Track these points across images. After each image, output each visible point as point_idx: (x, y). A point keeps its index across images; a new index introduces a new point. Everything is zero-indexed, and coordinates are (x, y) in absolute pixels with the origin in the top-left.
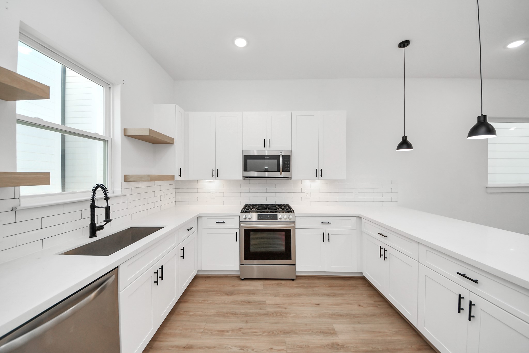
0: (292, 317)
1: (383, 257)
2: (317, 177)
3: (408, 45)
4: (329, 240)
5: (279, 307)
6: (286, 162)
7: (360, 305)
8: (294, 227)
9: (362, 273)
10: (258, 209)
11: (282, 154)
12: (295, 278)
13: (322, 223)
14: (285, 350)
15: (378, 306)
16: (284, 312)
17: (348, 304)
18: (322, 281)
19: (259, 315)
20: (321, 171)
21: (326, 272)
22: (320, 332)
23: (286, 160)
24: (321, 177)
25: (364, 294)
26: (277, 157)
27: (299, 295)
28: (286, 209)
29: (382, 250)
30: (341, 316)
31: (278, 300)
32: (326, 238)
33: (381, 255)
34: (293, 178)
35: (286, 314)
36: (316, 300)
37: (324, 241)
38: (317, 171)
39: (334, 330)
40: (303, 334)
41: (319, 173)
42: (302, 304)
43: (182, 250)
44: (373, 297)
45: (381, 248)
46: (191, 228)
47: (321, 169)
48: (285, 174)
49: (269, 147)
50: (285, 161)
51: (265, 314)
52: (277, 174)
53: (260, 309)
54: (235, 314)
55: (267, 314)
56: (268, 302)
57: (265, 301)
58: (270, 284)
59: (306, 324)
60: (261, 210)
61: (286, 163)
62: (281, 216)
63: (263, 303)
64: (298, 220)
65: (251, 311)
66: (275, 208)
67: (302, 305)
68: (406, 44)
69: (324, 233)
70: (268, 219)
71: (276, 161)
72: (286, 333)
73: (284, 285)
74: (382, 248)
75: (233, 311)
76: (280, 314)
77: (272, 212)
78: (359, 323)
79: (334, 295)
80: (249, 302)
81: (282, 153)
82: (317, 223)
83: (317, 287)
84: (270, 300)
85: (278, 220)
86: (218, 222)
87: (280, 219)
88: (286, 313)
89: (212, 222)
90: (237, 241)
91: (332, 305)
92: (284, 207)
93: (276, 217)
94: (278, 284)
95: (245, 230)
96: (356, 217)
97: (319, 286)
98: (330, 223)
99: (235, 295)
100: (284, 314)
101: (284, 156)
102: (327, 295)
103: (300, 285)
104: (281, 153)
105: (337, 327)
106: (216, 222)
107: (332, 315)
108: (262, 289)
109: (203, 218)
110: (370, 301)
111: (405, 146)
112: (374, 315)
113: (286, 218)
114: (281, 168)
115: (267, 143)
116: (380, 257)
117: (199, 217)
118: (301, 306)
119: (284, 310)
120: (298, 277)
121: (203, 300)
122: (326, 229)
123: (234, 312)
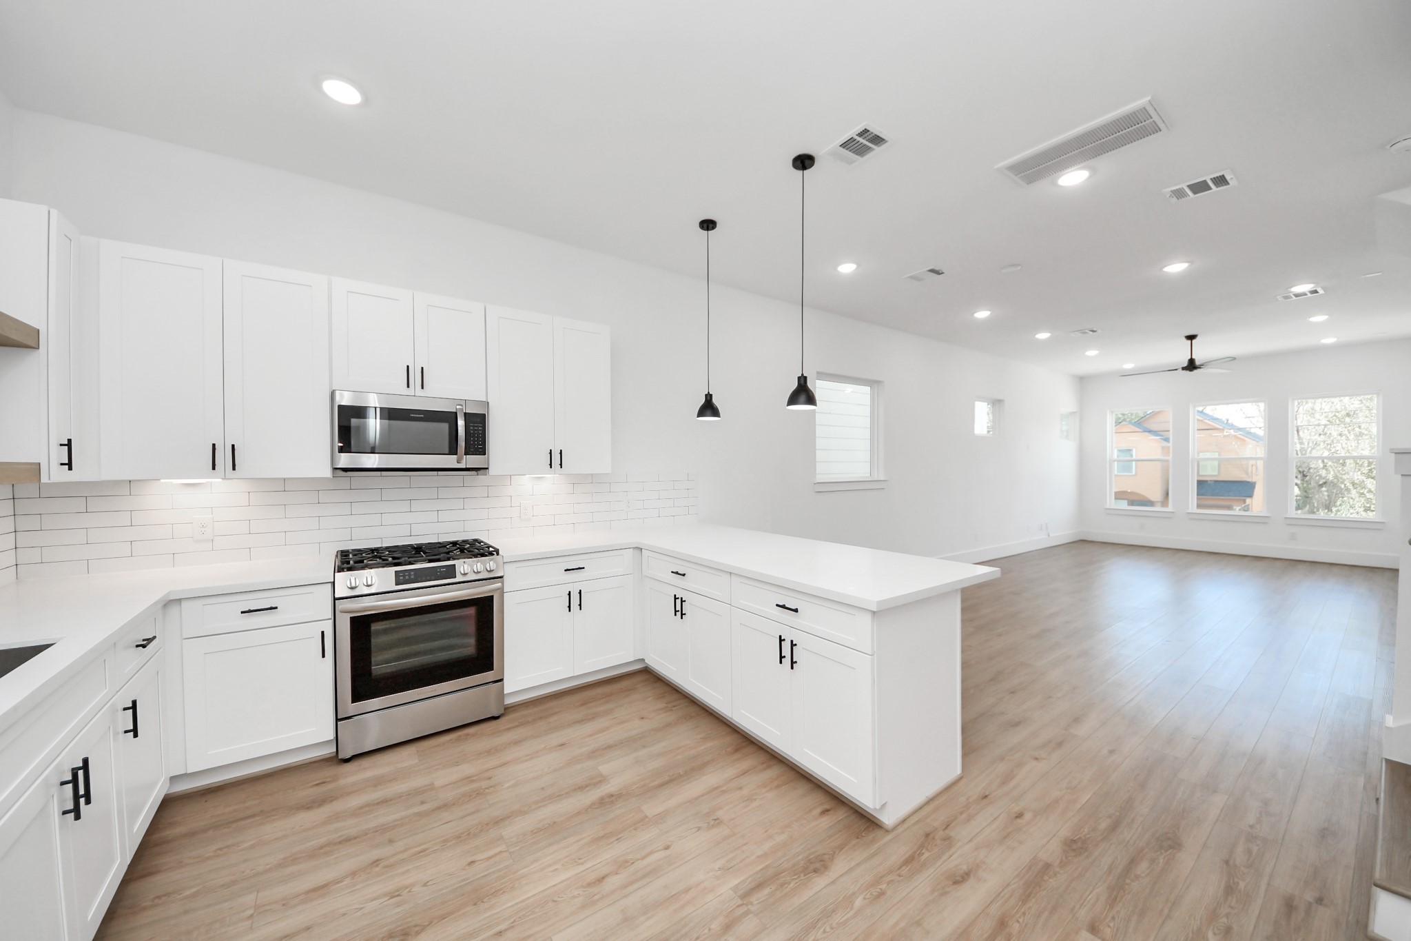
0: (508, 788)
1: (679, 614)
2: (551, 467)
3: (713, 228)
4: (580, 605)
5: (473, 781)
6: (474, 430)
7: (642, 718)
8: (501, 590)
9: (643, 660)
10: (394, 558)
11: (462, 409)
12: (502, 712)
13: (565, 570)
14: (505, 851)
15: (673, 709)
16: (486, 787)
17: (622, 722)
18: (566, 700)
19: (420, 815)
20: (561, 453)
21: (573, 677)
22: (575, 790)
23: (474, 426)
24: (561, 467)
25: (649, 697)
26: (450, 418)
27: (517, 743)
28: (475, 549)
29: (678, 602)
30: (609, 747)
31: (467, 769)
32: (575, 601)
33: (676, 611)
34: (493, 471)
35: (492, 789)
36: (555, 738)
37: (570, 611)
38: (551, 453)
39: (602, 776)
40: (540, 807)
41: (555, 459)
42: (527, 756)
43: (131, 711)
44: (664, 696)
45: (676, 598)
46: (149, 640)
47: (561, 451)
48: (473, 460)
49: (422, 388)
50: (471, 428)
51: (439, 808)
52: (449, 461)
53: (423, 803)
54: (348, 840)
55: (445, 807)
56: (438, 783)
57: (433, 784)
58: (438, 746)
59: (543, 788)
60: (407, 558)
61: (474, 434)
62: (465, 567)
63: (431, 787)
64: (509, 573)
65: (397, 816)
66: (445, 550)
67: (529, 757)
68: (711, 226)
69: (570, 592)
70: (428, 578)
71: (445, 427)
72: (498, 822)
73: (473, 735)
74: (678, 598)
75: (340, 836)
76: (479, 793)
77: (439, 560)
78: (644, 747)
79: (593, 717)
80: (384, 802)
81: (462, 405)
82: (554, 573)
83: (556, 713)
84: (443, 777)
85: (459, 578)
86: (250, 611)
87: (465, 574)
88: (491, 787)
89: (228, 615)
90: (323, 656)
91: (591, 735)
92: (468, 546)
93: (451, 572)
94: (459, 739)
95: (352, 619)
96: (632, 549)
97: (560, 712)
98: (584, 568)
99: (332, 801)
100: (487, 790)
101: (467, 415)
102: (579, 722)
103: (517, 723)
104: (458, 407)
105: (605, 768)
106: (242, 612)
107: (594, 752)
108: (417, 761)
109: (184, 604)
110: (660, 705)
111: (709, 412)
112: (669, 725)
113: (479, 570)
114: (461, 446)
115: (414, 376)
116: (675, 615)
117: (170, 603)
118: (526, 761)
119: (484, 784)
120: (508, 709)
121: (220, 849)
122: (574, 582)
123: (344, 837)
